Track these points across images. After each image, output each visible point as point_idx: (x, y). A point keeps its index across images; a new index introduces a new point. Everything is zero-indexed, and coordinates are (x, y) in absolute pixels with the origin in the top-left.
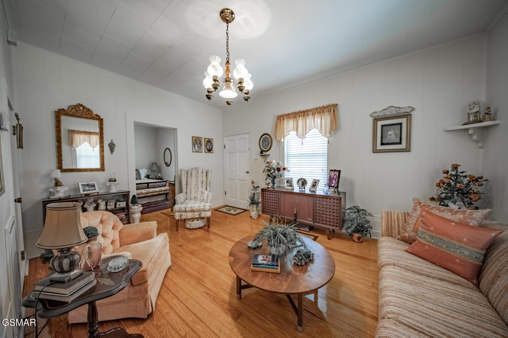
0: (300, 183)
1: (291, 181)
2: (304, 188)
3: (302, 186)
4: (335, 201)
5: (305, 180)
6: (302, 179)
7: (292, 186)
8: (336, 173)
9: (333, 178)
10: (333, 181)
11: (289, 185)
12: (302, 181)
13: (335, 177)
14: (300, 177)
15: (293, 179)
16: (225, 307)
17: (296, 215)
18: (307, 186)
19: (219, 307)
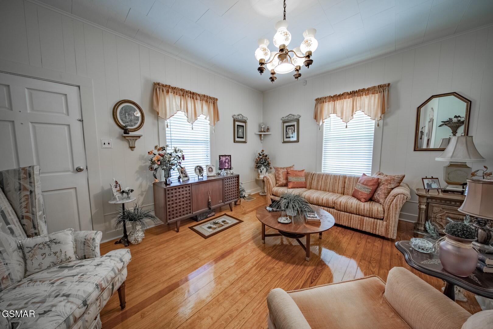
0: (198, 171)
1: (185, 171)
2: (202, 176)
3: (200, 174)
4: (235, 179)
5: (200, 167)
6: (197, 167)
7: (187, 176)
8: (227, 157)
9: (225, 162)
10: (225, 165)
11: (184, 175)
12: (198, 169)
13: (227, 161)
14: (197, 165)
15: (186, 168)
16: (320, 269)
17: (209, 204)
18: (205, 173)
19: (322, 272)
